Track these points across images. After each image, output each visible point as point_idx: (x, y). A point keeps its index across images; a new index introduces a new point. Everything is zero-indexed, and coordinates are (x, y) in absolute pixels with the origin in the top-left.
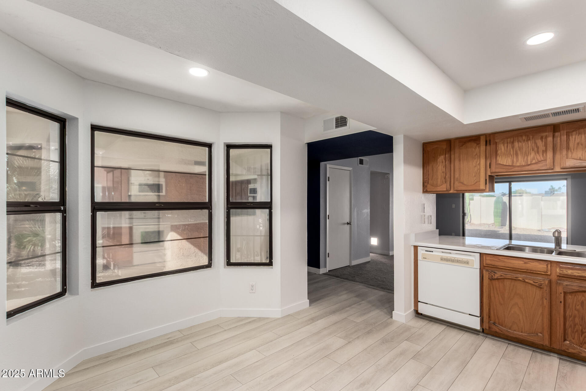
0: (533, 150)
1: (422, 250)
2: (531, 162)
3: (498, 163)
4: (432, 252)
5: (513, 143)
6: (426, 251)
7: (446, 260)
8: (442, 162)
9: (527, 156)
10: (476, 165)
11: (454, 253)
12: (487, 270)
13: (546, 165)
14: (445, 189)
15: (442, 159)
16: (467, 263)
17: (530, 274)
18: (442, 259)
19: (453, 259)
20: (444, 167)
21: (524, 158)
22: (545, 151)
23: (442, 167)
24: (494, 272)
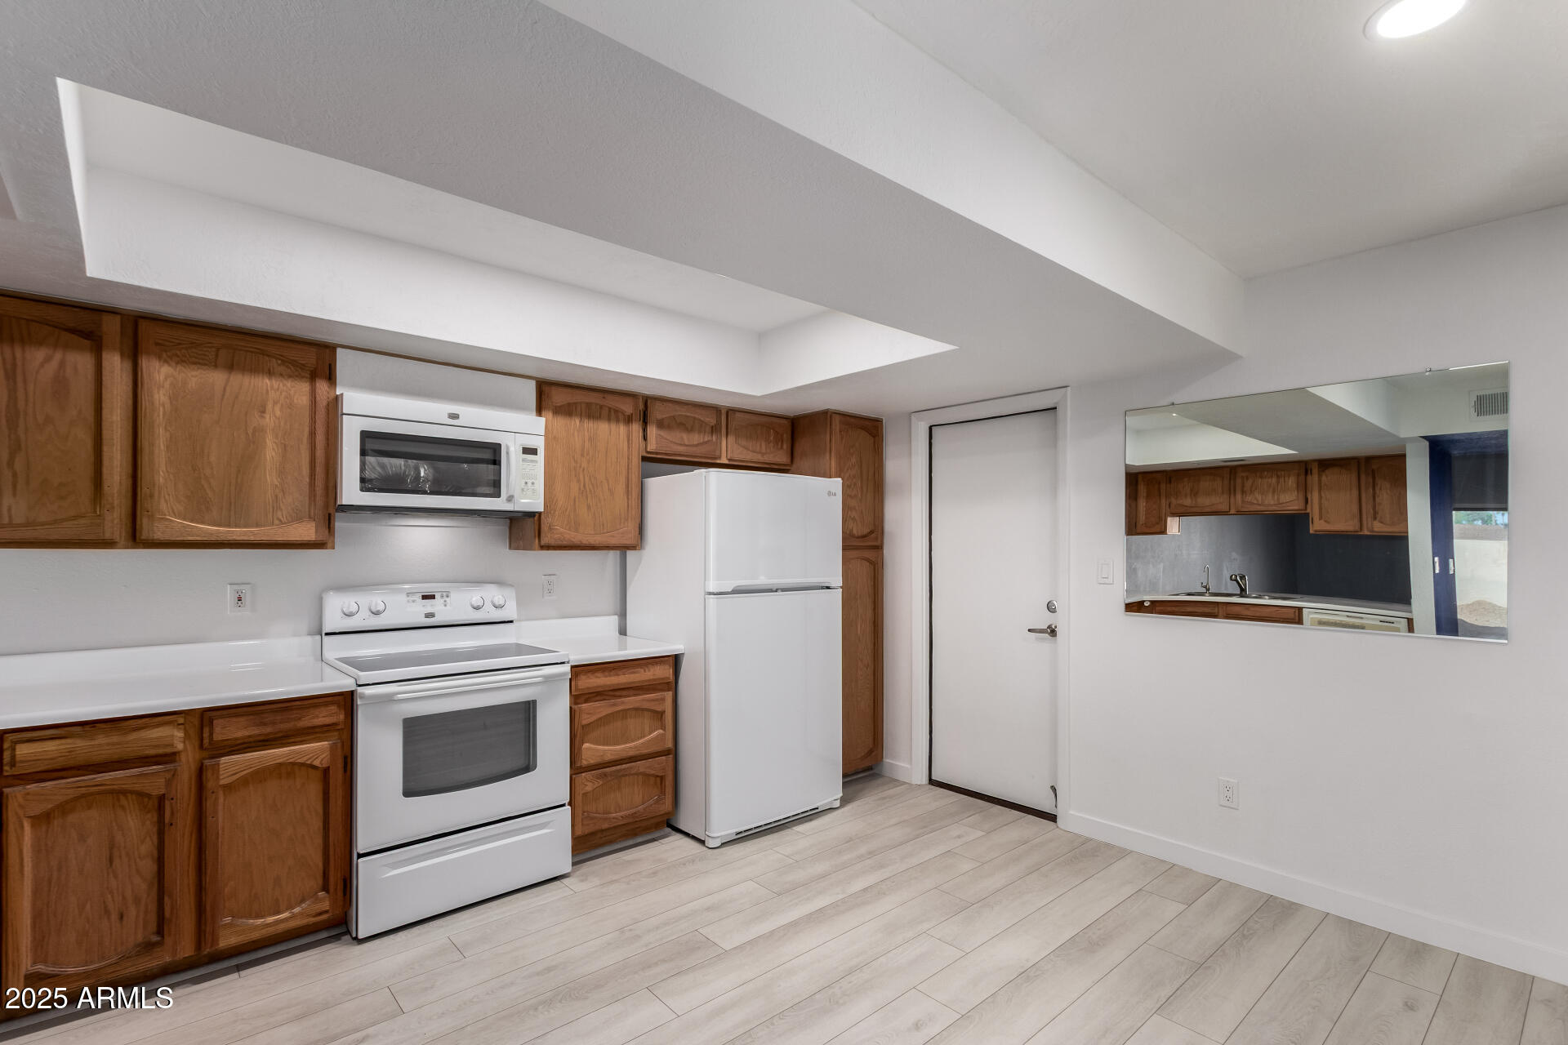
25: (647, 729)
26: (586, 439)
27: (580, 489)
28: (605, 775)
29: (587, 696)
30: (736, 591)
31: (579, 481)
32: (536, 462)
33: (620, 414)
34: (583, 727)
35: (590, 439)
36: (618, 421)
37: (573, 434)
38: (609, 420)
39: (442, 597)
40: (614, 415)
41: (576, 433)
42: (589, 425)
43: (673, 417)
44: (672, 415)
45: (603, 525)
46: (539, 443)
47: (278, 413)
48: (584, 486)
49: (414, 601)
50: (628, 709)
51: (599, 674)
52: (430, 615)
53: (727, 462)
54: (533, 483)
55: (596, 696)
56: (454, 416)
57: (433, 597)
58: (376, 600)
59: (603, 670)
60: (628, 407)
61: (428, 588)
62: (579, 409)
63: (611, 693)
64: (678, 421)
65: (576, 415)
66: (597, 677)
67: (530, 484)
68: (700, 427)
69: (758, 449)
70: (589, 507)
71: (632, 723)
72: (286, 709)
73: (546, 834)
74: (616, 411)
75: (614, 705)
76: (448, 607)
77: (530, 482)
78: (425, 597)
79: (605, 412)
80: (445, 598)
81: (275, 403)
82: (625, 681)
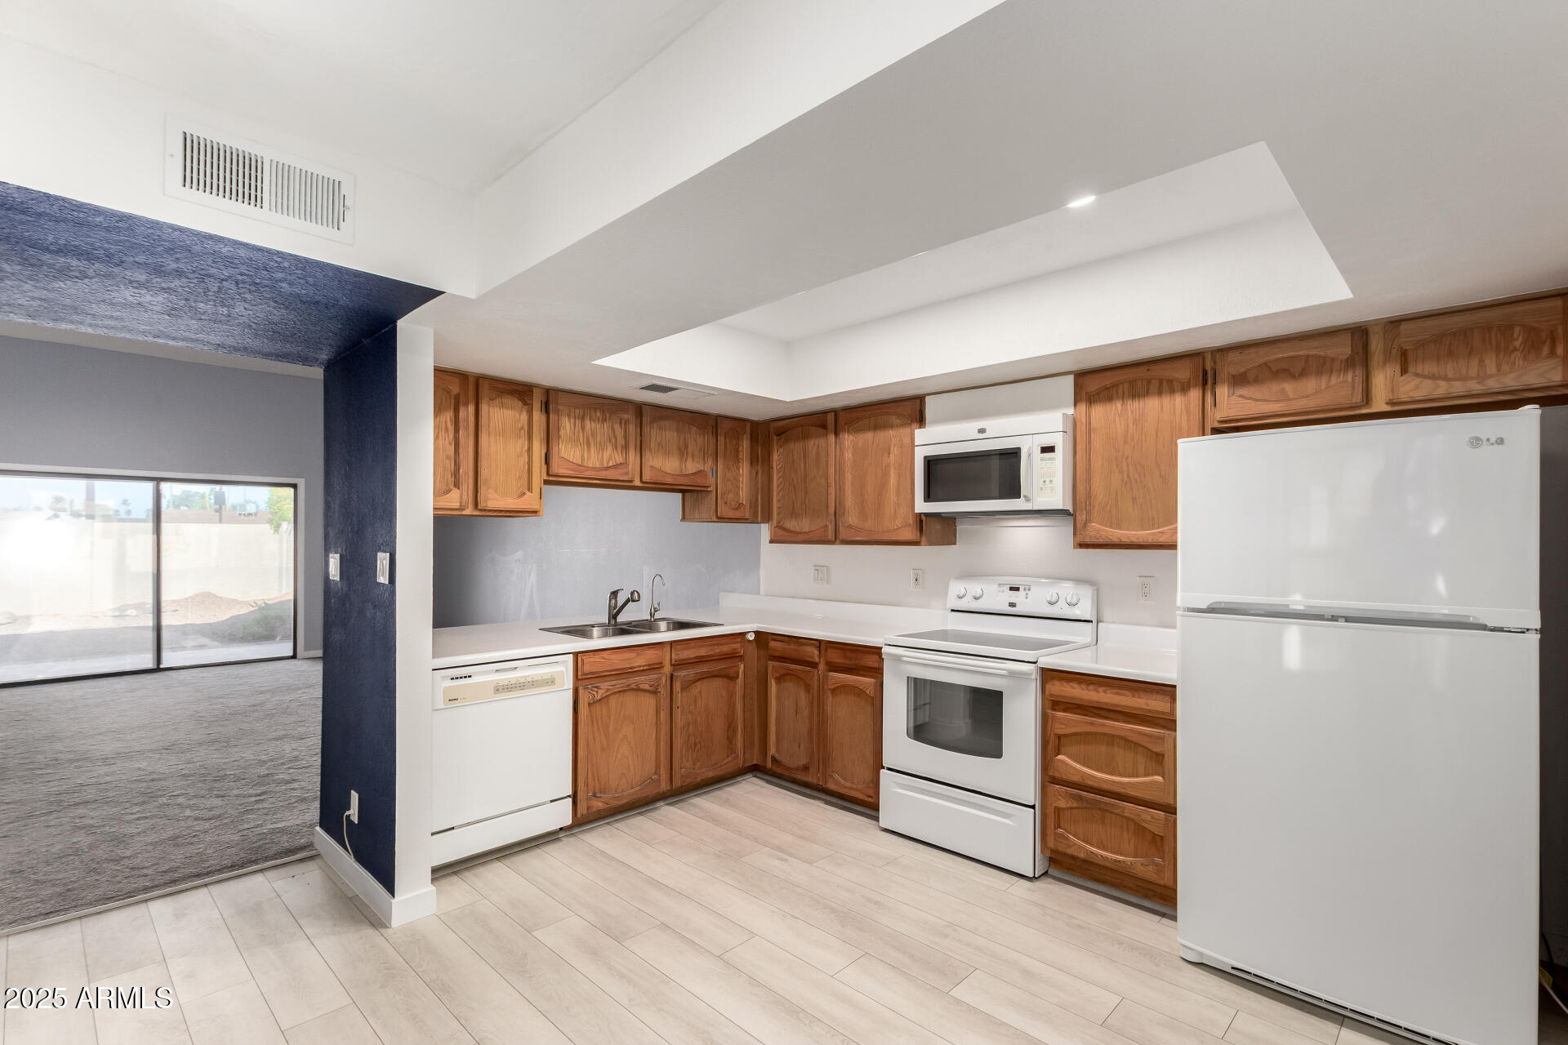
0: (610, 441)
1: (444, 678)
2: (608, 463)
3: (560, 455)
4: (470, 676)
5: (583, 419)
6: (452, 679)
7: (507, 688)
8: (447, 429)
9: (603, 450)
10: (522, 451)
11: (523, 668)
12: (586, 688)
13: (627, 473)
14: (456, 505)
15: (446, 422)
16: (552, 682)
17: (643, 673)
18: (498, 690)
19: (523, 680)
20: (450, 444)
21: (598, 453)
22: (626, 447)
23: (447, 442)
24: (597, 687)
25: (1141, 769)
26: (1131, 421)
27: (1123, 480)
28: (1080, 798)
29: (1067, 705)
30: (1212, 610)
31: (1121, 472)
32: (1053, 459)
33: (1175, 383)
34: (1059, 737)
35: (1135, 420)
36: (1172, 391)
37: (1114, 422)
38: (1160, 393)
39: (1025, 589)
40: (1167, 387)
41: (1117, 418)
42: (1134, 406)
43: (1266, 363)
44: (1262, 361)
45: (1153, 519)
46: (1057, 440)
47: (896, 452)
48: (1128, 475)
49: (1003, 592)
50: (1118, 736)
51: (1074, 685)
52: (1012, 605)
53: (1388, 408)
54: (1051, 481)
55: (1077, 708)
56: (982, 431)
57: (1017, 589)
58: (975, 588)
59: (1080, 682)
60: (1183, 372)
61: (1015, 582)
62: (1120, 391)
63: (1094, 711)
64: (1274, 370)
65: (1118, 398)
66: (1072, 687)
67: (1047, 482)
68: (1322, 366)
69: (1473, 372)
70: (1134, 500)
71: (1121, 755)
72: (856, 651)
73: (1007, 824)
74: (1170, 382)
75: (1092, 724)
76: (1028, 600)
77: (1048, 481)
78: (1012, 589)
79: (1155, 384)
80: (1027, 592)
81: (894, 445)
82: (1106, 700)
